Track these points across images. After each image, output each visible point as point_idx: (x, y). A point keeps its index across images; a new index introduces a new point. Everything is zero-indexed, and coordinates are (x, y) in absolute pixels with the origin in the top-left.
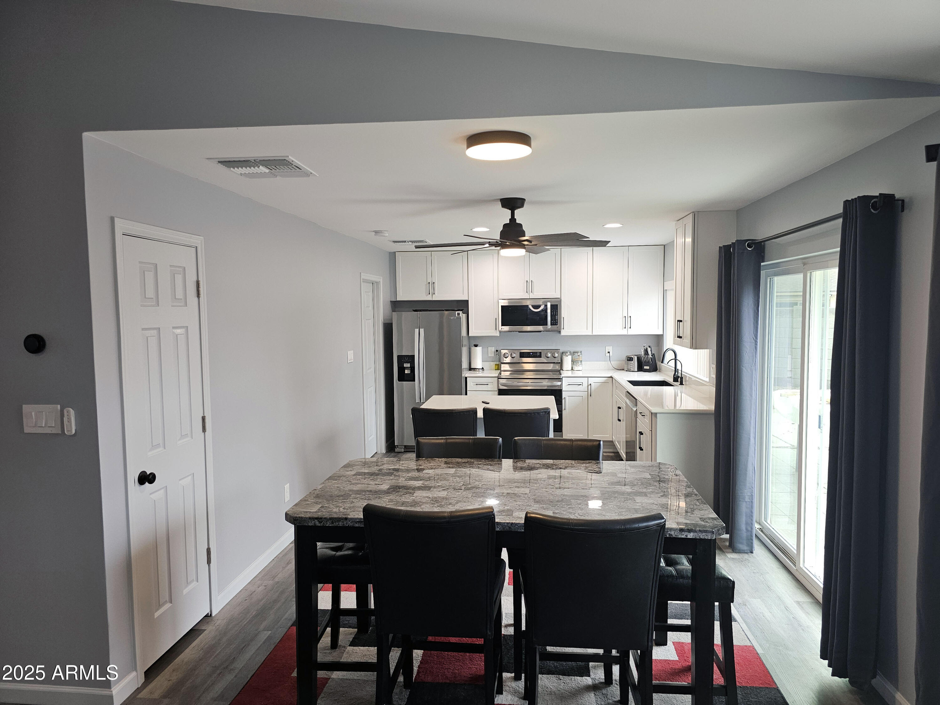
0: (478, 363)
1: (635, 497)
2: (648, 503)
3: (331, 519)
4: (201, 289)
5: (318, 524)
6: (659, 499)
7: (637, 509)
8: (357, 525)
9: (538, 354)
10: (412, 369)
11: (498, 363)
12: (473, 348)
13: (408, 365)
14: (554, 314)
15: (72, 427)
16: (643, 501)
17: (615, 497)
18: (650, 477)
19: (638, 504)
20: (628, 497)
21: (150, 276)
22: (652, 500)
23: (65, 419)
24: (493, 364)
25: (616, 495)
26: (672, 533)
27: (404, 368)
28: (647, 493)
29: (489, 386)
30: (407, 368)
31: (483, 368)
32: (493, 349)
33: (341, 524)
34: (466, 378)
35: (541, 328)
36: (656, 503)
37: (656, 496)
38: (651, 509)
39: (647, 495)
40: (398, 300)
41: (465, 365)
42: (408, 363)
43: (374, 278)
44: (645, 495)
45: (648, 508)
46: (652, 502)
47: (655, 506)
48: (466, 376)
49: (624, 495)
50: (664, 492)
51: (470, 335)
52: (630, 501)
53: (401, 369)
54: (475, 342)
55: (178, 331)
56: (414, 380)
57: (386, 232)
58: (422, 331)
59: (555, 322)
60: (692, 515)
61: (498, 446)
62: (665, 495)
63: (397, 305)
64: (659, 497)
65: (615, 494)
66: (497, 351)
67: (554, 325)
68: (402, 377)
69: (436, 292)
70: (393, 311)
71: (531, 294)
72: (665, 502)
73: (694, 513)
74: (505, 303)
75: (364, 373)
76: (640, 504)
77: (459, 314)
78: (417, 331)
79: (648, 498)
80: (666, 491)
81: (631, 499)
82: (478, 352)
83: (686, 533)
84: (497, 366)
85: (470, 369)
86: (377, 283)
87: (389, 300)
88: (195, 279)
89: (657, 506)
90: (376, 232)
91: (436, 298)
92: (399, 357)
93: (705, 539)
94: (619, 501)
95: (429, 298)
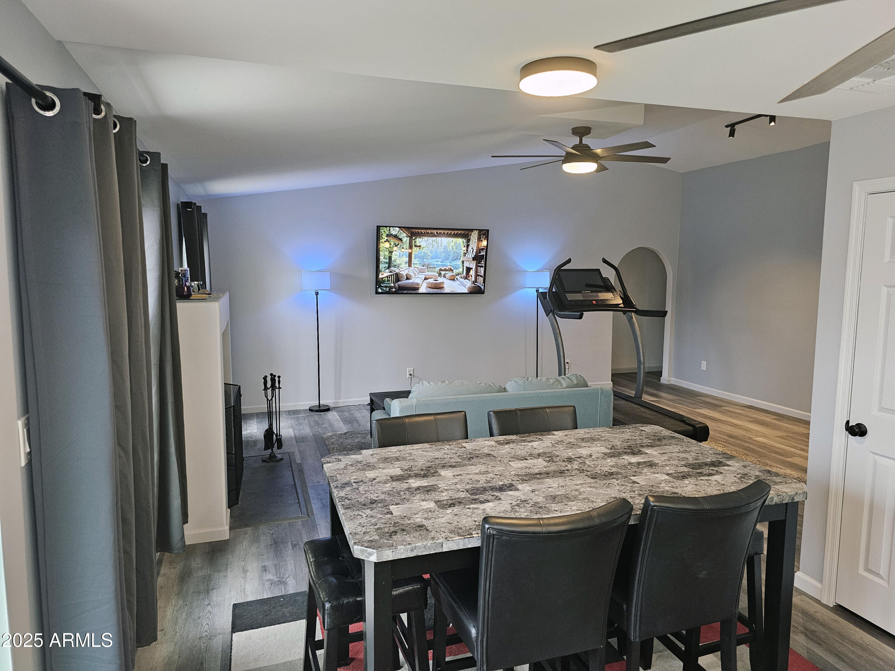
1: (402, 473)
2: (388, 469)
6: (378, 475)
7: (397, 461)
16: (393, 470)
17: (422, 470)
18: (391, 507)
19: (398, 466)
20: (409, 472)
22: (385, 473)
25: (422, 473)
28: (391, 480)
36: (380, 470)
37: (380, 478)
38: (384, 463)
39: (391, 478)
44: (393, 478)
45: (387, 463)
46: (384, 470)
47: (381, 467)
49: (415, 474)
50: (372, 485)
52: (406, 468)
60: (347, 462)
62: (372, 481)
64: (377, 477)
65: (424, 474)
72: (371, 472)
73: (345, 465)
76: (395, 466)
79: (390, 474)
80: (370, 487)
81: (406, 470)
89: (378, 467)
94: (416, 466)
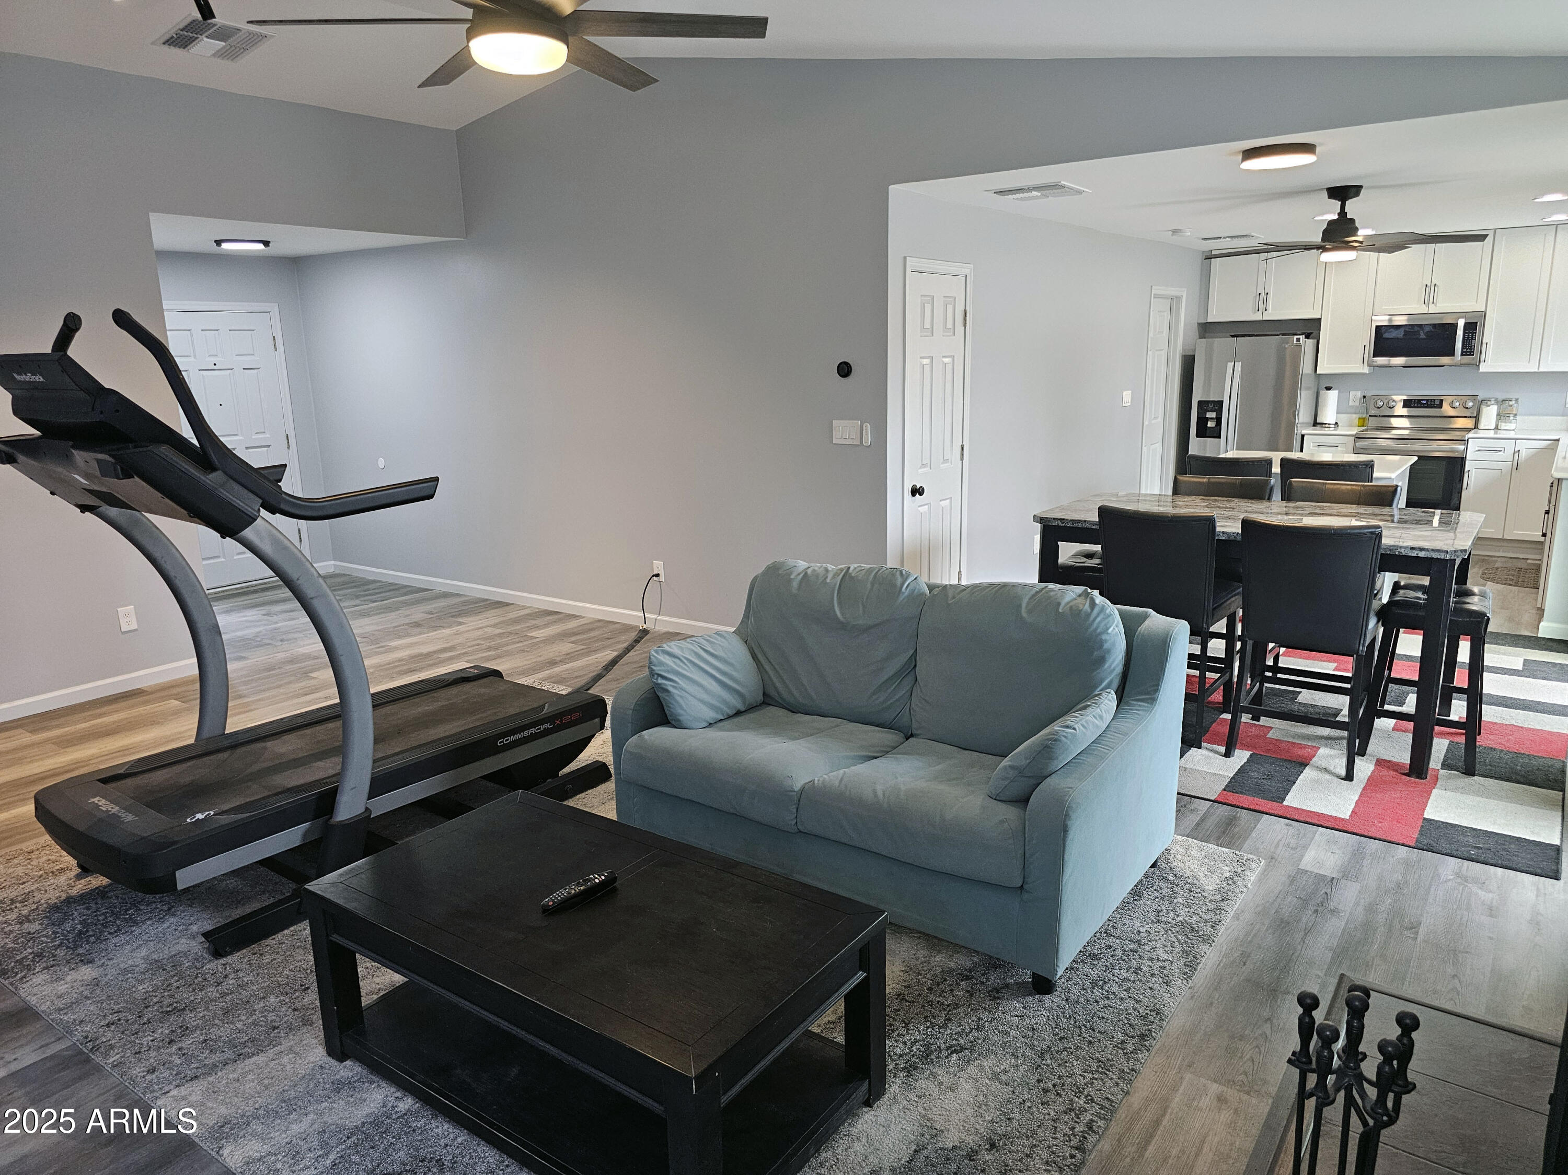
0: (1329, 414)
3: (1071, 520)
4: (968, 318)
5: (1060, 524)
8: (1094, 527)
9: (1437, 403)
10: (1219, 420)
11: (1364, 416)
12: (1324, 393)
13: (1212, 415)
14: (1468, 338)
15: (868, 440)
21: (928, 307)
23: (864, 432)
24: (1355, 417)
26: (1402, 550)
27: (1207, 420)
29: (1339, 448)
30: (1212, 418)
31: (1336, 423)
32: (1359, 394)
33: (1080, 525)
34: (1303, 436)
35: (1445, 360)
40: (1209, 320)
41: (1304, 415)
42: (1212, 411)
43: (1172, 291)
48: (1303, 432)
51: (1318, 372)
53: (1202, 421)
54: (1325, 383)
55: (946, 360)
56: (1219, 437)
57: (1188, 230)
58: (1239, 365)
59: (1468, 349)
61: (1269, 487)
63: (1207, 329)
66: (1364, 397)
67: (1466, 355)
68: (1203, 432)
69: (1270, 307)
70: (1202, 336)
71: (1431, 305)
74: (1383, 320)
75: (1146, 423)
77: (1298, 340)
78: (1230, 365)
82: (1331, 398)
83: (1417, 552)
84: (1362, 420)
85: (1315, 424)
86: (1179, 298)
87: (1195, 321)
88: (963, 308)
90: (1174, 232)
91: (1267, 317)
92: (1200, 403)
93: (1437, 559)
95: (1258, 317)
